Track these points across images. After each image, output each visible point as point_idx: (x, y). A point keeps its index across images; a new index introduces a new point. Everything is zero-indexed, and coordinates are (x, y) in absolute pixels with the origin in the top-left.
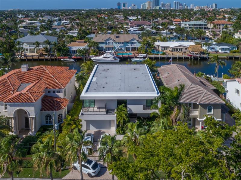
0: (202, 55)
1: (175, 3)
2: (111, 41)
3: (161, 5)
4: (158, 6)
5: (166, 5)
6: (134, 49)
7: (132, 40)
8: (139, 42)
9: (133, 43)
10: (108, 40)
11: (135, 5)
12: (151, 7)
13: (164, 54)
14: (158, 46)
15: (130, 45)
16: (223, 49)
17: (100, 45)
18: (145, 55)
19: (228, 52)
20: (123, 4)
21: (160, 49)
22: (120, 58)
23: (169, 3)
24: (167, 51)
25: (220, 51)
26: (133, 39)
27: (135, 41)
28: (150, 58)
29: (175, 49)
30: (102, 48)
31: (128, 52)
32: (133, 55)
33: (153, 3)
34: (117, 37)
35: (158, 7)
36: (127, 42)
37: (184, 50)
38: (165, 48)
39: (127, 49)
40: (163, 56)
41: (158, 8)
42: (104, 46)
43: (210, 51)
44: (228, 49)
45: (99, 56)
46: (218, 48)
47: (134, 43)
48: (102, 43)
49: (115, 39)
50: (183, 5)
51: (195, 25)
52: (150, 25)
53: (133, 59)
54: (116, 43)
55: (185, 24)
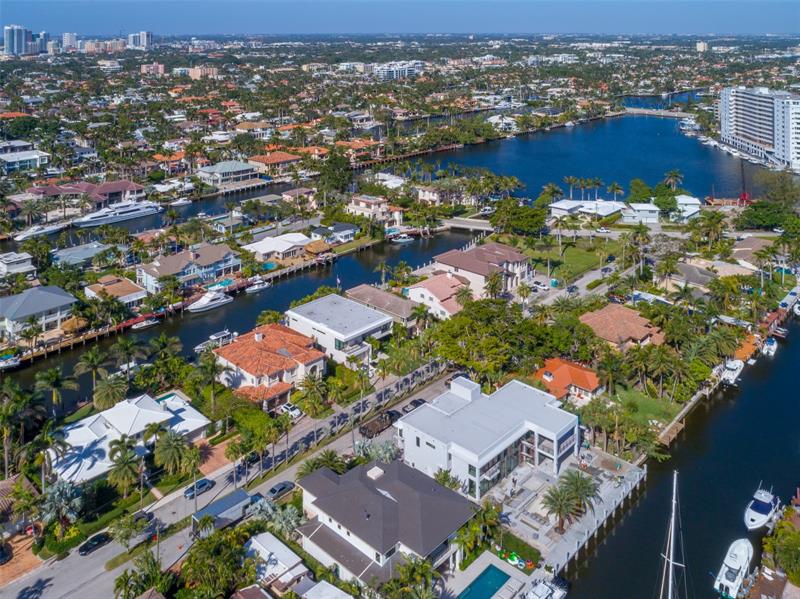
6: (228, 270)
7: (226, 256)
8: (236, 257)
13: (280, 267)
16: (346, 237)
19: (352, 239)
22: (229, 293)
24: (273, 259)
26: (229, 254)
27: (231, 257)
29: (286, 254)
32: (241, 281)
34: (197, 256)
36: (218, 262)
37: (298, 252)
39: (218, 274)
42: (182, 279)
44: (351, 235)
46: (339, 236)
47: (229, 259)
48: (179, 274)
49: (198, 261)
50: (38, 36)
51: (235, 173)
52: (140, 191)
53: (247, 290)
54: (200, 268)
55: (212, 174)
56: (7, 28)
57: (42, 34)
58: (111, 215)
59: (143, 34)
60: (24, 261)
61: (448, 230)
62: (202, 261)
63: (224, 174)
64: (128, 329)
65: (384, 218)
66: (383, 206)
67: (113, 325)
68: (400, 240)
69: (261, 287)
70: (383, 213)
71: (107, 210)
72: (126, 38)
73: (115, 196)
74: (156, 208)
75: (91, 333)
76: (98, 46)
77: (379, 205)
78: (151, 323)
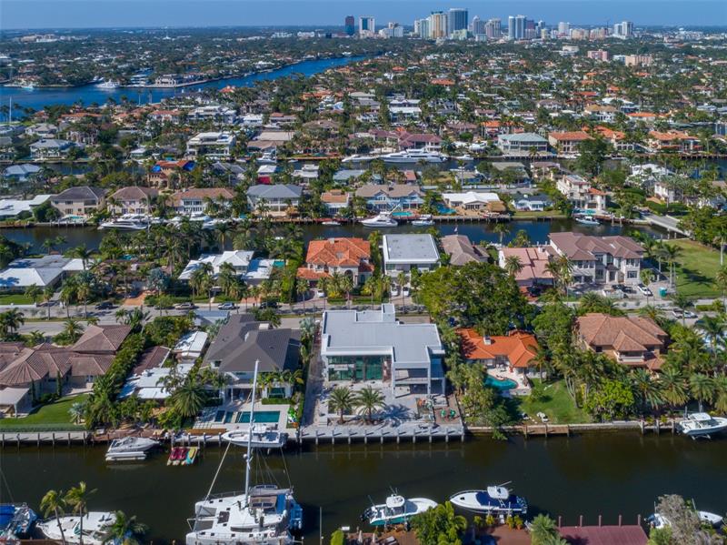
0: (503, 216)
1: (514, 20)
2: (383, 196)
3: (471, 27)
4: (463, 27)
5: (488, 24)
6: (414, 206)
7: (412, 194)
8: (421, 197)
9: (412, 198)
10: (379, 194)
11: (396, 25)
12: (444, 30)
13: (454, 214)
14: (448, 200)
15: (408, 201)
16: (534, 206)
17: (369, 202)
18: (429, 216)
19: (542, 209)
20: (361, 21)
21: (450, 205)
22: (397, 220)
23: (496, 19)
24: (459, 207)
25: (530, 208)
26: (414, 193)
27: (416, 196)
28: (435, 220)
29: (470, 206)
30: (371, 205)
31: (406, 211)
32: (413, 215)
33: (449, 18)
34: (391, 189)
35: (464, 31)
36: (405, 198)
37: (481, 208)
38: (457, 204)
39: (405, 207)
40: (453, 217)
41: (463, 34)
42: (373, 202)
43: (519, 208)
44: (541, 206)
45: (370, 218)
46: (529, 204)
47: (414, 198)
48: (371, 198)
49: (390, 193)
50: (537, 24)
51: (522, 143)
52: (437, 144)
53: (413, 222)
54: (390, 198)
55: (505, 140)
56: (510, 17)
57: (539, 23)
58: (405, 156)
59: (624, 24)
60: (313, 171)
61: (649, 225)
62: (392, 194)
63: (512, 142)
64: (320, 223)
65: (582, 199)
66: (585, 187)
67: (313, 217)
68: (583, 221)
69: (425, 222)
70: (582, 194)
71: (404, 152)
72: (613, 27)
73: (419, 145)
74: (441, 158)
75: (298, 219)
76: (582, 33)
77: (581, 186)
78: (336, 223)
